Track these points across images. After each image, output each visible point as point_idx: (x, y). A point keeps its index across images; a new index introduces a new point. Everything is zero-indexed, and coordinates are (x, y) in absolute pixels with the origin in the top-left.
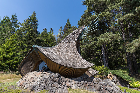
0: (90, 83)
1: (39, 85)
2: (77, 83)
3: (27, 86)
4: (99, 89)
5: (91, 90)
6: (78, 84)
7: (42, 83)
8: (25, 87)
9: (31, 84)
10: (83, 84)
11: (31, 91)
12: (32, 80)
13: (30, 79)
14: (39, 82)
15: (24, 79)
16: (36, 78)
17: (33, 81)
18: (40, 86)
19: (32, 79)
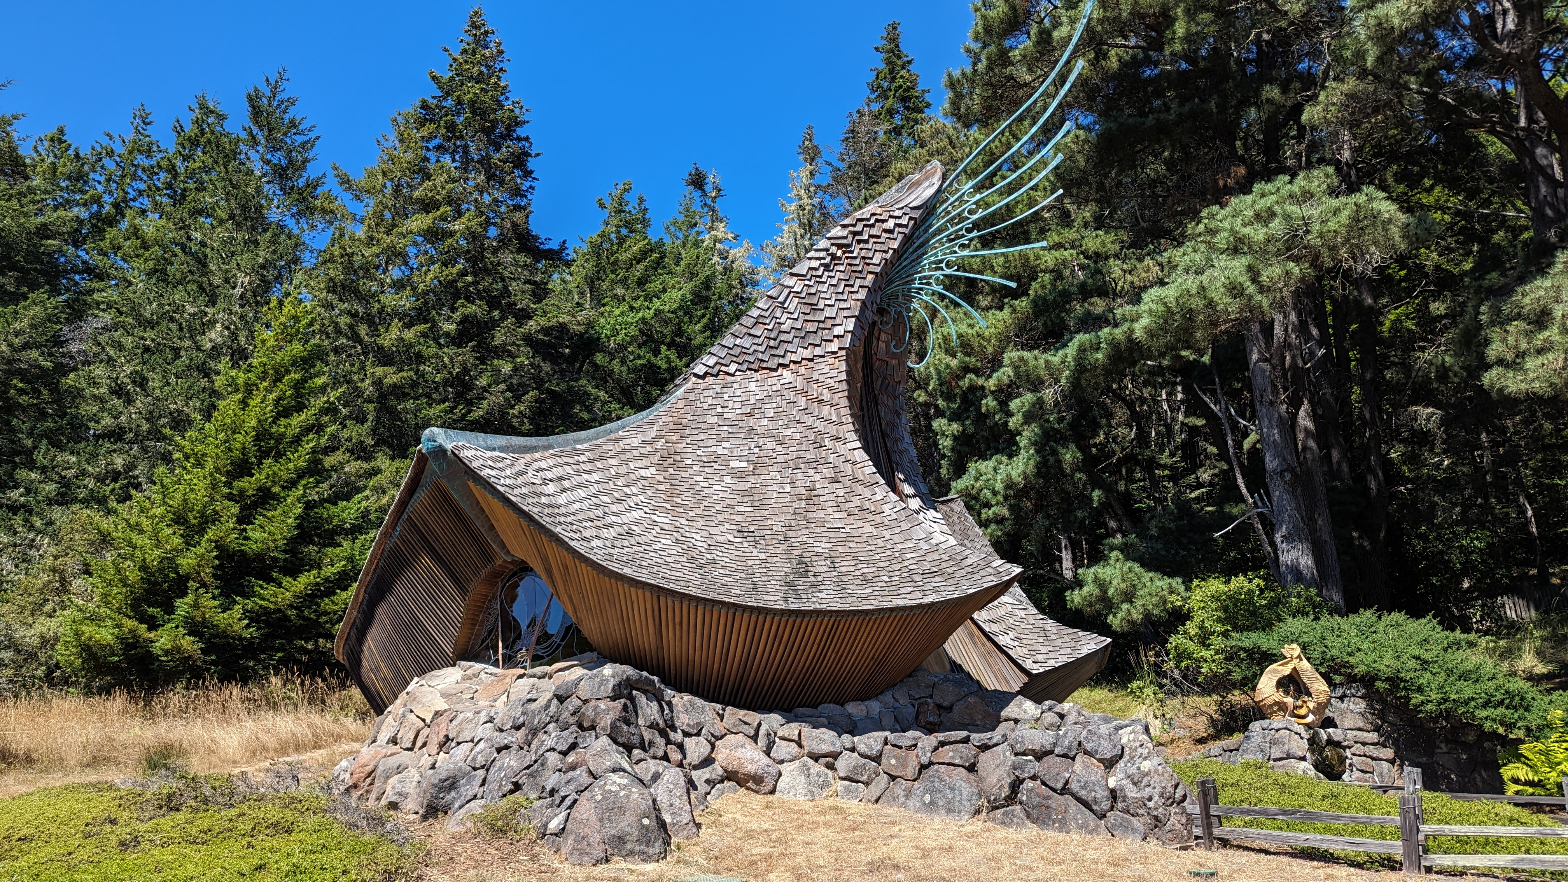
0: (942, 744)
1: (483, 767)
2: (825, 748)
3: (399, 787)
4: (1006, 791)
5: (932, 803)
6: (836, 756)
7: (507, 747)
8: (390, 796)
9: (433, 767)
10: (877, 759)
11: (425, 818)
12: (441, 738)
13: (425, 732)
14: (482, 745)
15: (384, 736)
16: (470, 715)
17: (445, 743)
18: (489, 778)
19: (442, 728)
